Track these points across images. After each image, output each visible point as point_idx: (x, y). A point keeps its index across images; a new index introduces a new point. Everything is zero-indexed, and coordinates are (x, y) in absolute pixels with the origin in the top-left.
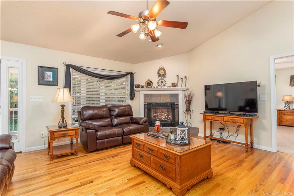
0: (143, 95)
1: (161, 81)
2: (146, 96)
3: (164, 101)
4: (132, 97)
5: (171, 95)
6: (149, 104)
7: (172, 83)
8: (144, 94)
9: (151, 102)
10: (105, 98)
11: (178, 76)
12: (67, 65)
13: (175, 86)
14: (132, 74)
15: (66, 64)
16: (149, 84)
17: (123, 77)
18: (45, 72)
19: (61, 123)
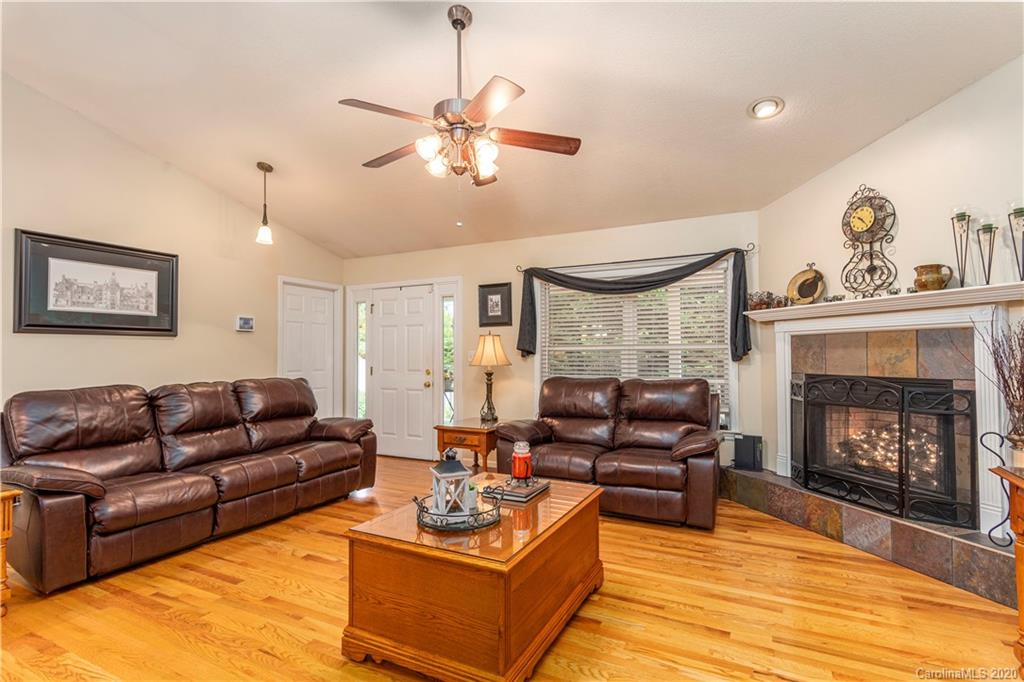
0: (788, 339)
1: (869, 263)
2: (799, 343)
3: (883, 369)
4: (741, 347)
5: (925, 338)
6: (813, 381)
7: (916, 269)
8: (792, 337)
9: (823, 373)
10: (635, 352)
11: (962, 217)
12: (525, 271)
13: (942, 284)
14: (740, 255)
15: (524, 268)
16: (811, 286)
17: (693, 273)
18: (490, 297)
19: (486, 410)
